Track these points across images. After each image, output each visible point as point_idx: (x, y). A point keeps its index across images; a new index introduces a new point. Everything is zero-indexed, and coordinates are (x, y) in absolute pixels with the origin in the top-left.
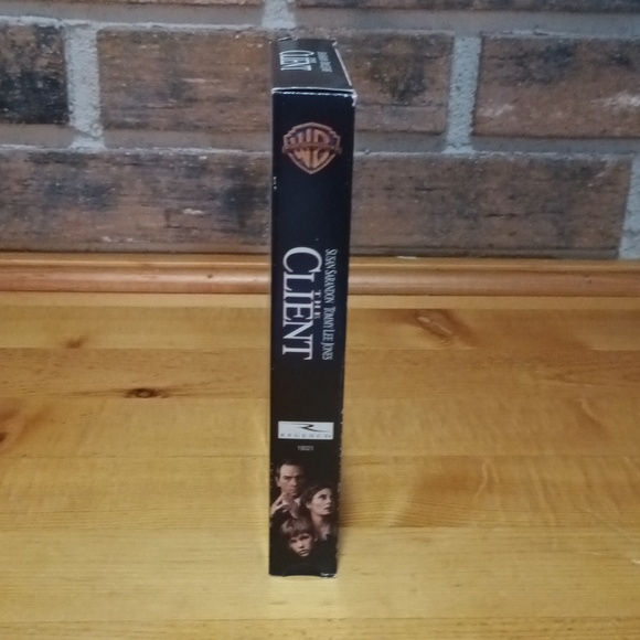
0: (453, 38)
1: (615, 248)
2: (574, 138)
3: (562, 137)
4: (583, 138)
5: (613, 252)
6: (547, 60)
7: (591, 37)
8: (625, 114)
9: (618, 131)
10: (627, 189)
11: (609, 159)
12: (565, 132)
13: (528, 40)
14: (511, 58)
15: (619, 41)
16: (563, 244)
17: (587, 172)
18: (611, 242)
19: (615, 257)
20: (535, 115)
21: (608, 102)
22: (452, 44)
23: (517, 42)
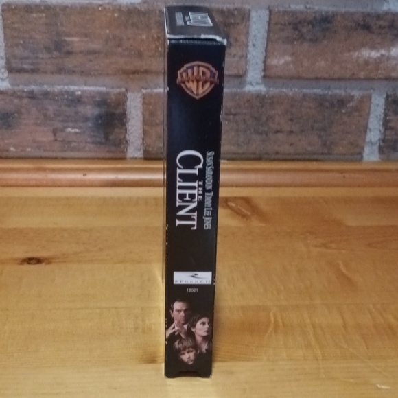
0: (250, 11)
1: (360, 154)
2: (332, 79)
3: (325, 79)
4: (339, 79)
5: (359, 156)
6: (313, 26)
7: (343, 10)
8: (367, 63)
9: (362, 75)
10: (368, 114)
11: (356, 94)
12: (326, 76)
13: (302, 12)
14: (290, 24)
15: (363, 13)
16: (325, 151)
17: (342, 102)
18: (357, 150)
19: (361, 160)
20: (306, 63)
21: (356, 54)
22: (249, 15)
23: (293, 13)
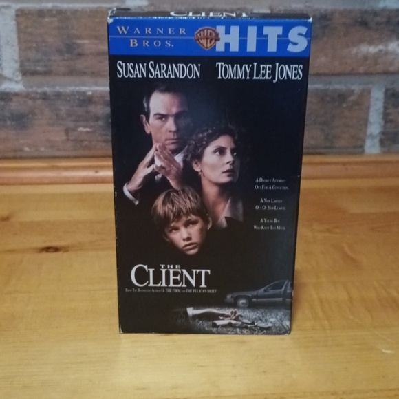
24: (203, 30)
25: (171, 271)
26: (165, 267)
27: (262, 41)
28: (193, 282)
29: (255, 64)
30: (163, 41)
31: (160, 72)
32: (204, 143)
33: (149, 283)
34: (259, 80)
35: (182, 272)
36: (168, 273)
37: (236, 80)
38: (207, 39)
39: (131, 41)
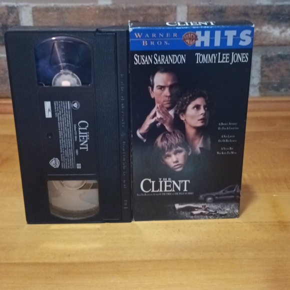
24: (188, 34)
25: (166, 182)
26: (161, 180)
27: (224, 39)
28: (179, 188)
29: (219, 54)
30: (163, 42)
31: (161, 60)
32: (187, 102)
33: (152, 190)
34: (222, 63)
35: (172, 182)
36: (163, 184)
37: (208, 63)
38: (190, 39)
39: (143, 42)
